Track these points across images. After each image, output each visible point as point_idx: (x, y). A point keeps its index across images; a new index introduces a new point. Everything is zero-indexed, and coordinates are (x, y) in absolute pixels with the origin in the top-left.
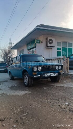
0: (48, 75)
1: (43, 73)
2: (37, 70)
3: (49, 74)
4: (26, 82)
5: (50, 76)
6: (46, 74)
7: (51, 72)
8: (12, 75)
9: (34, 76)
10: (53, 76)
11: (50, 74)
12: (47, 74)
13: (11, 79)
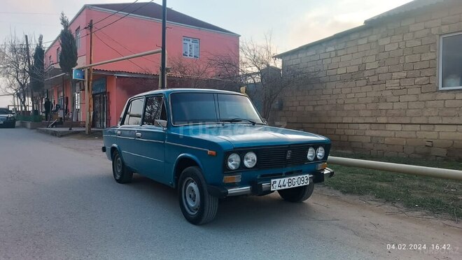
0: (281, 183)
1: (262, 176)
2: (242, 166)
3: (282, 180)
4: (192, 204)
5: (287, 187)
6: (272, 181)
7: (289, 169)
8: (123, 164)
9: (231, 191)
10: (297, 185)
11: (287, 179)
12: (278, 180)
13: (119, 181)
